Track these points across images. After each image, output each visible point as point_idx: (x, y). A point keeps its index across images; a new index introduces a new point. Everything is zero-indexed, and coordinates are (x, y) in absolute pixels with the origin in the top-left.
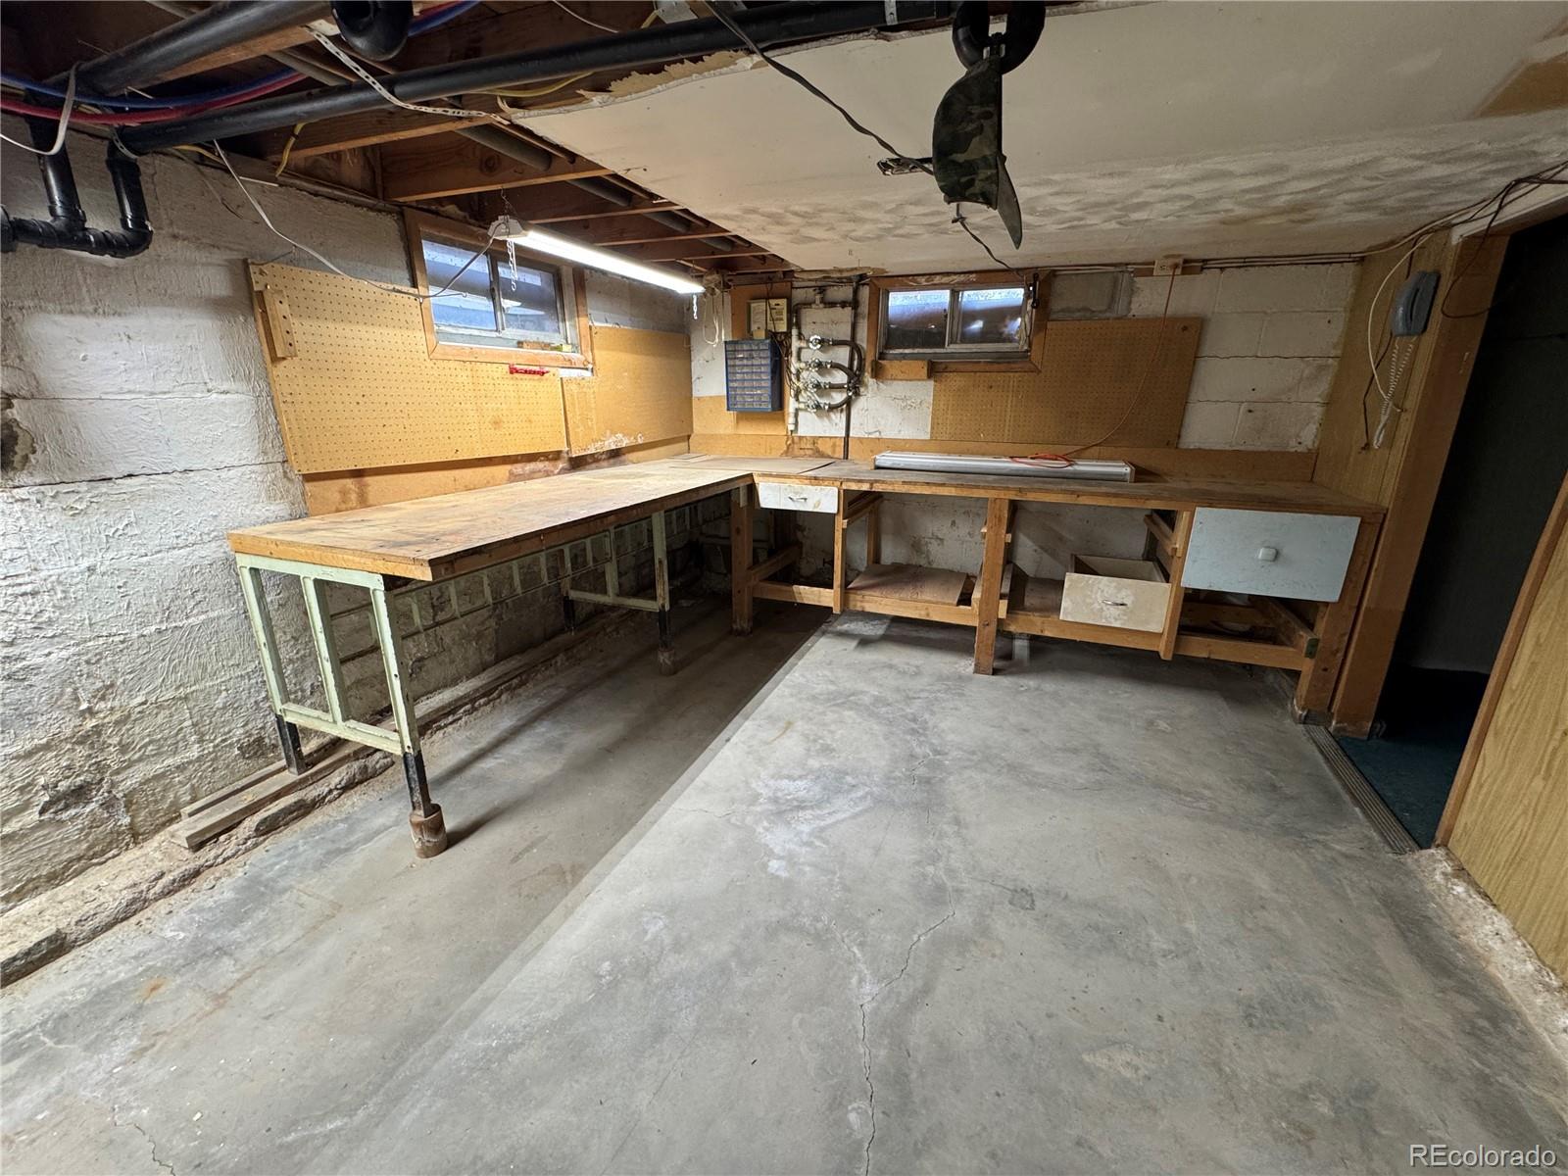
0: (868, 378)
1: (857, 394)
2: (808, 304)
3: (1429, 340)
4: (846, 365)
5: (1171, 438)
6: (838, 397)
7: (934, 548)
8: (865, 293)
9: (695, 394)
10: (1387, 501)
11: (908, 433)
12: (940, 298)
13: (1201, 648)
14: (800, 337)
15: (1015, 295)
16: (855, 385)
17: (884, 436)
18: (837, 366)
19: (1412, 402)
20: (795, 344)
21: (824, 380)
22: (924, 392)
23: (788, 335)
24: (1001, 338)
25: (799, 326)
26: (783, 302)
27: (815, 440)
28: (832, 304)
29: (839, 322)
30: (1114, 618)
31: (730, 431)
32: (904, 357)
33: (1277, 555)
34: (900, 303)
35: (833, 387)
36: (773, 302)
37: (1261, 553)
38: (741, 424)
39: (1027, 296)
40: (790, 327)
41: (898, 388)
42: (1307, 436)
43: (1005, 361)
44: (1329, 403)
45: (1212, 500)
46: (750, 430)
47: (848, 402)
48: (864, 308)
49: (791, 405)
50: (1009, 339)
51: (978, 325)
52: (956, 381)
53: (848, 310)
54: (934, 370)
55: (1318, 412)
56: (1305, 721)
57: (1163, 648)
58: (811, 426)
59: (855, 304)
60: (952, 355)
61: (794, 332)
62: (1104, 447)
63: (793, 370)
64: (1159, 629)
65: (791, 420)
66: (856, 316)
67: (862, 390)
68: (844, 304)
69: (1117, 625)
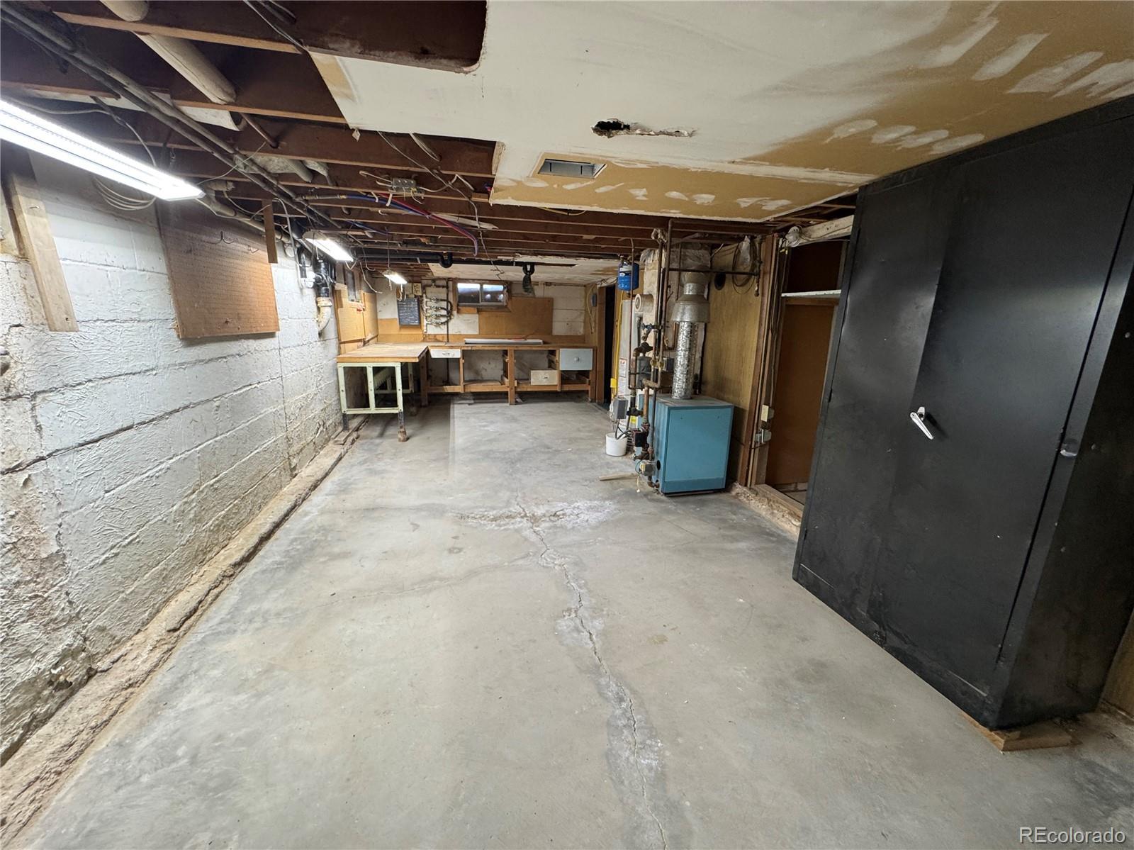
0: (455, 313)
1: (451, 319)
2: (430, 286)
3: (597, 308)
4: (446, 307)
5: (549, 330)
6: (443, 320)
7: (484, 373)
8: (450, 283)
9: (379, 317)
10: (597, 344)
11: (470, 332)
12: (476, 287)
13: (567, 388)
14: (427, 297)
15: (500, 288)
16: (449, 314)
17: (462, 333)
18: (442, 308)
19: (597, 321)
20: (425, 300)
21: (438, 313)
22: (475, 318)
23: (422, 296)
24: (497, 301)
25: (425, 293)
26: (420, 285)
27: (435, 335)
28: (438, 286)
29: (442, 293)
30: (545, 382)
31: (397, 333)
32: (465, 306)
33: (578, 360)
34: (462, 287)
35: (442, 316)
36: (415, 284)
37: (575, 359)
38: (402, 330)
39: (504, 288)
40: (423, 293)
41: (466, 316)
42: (581, 331)
43: (501, 308)
44: (585, 322)
45: (563, 347)
46: (406, 332)
47: (447, 322)
48: (451, 289)
49: (425, 322)
50: (500, 301)
51: (488, 296)
52: (485, 314)
53: (445, 289)
54: (479, 311)
55: (582, 324)
56: (591, 402)
57: (558, 389)
58: (432, 330)
59: (447, 287)
60: (482, 306)
61: (424, 295)
62: (533, 335)
63: (424, 309)
64: (555, 383)
65: (425, 328)
66: (448, 291)
67: (452, 317)
68: (443, 287)
69: (546, 384)
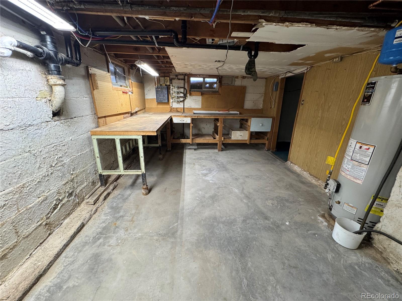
0: (188, 95)
1: (186, 99)
2: (174, 79)
3: (278, 92)
4: (183, 92)
5: (243, 107)
6: (182, 99)
7: (203, 130)
8: (186, 77)
9: (146, 98)
10: (275, 116)
11: (197, 107)
12: (201, 80)
13: (253, 141)
14: (172, 86)
15: (215, 80)
16: (185, 97)
17: (192, 107)
18: (181, 93)
19: (277, 101)
20: (171, 87)
21: (179, 95)
22: (199, 99)
23: (170, 85)
24: (213, 88)
25: (172, 83)
26: (168, 78)
27: (177, 108)
28: (179, 79)
29: (181, 83)
30: (240, 138)
31: (155, 107)
32: (195, 91)
33: (263, 125)
34: (193, 80)
35: (181, 97)
36: (166, 78)
37: (261, 125)
38: (158, 105)
39: (217, 80)
40: (170, 83)
41: (194, 97)
42: (261, 106)
43: (215, 92)
44: (263, 101)
45: (254, 117)
46: (161, 106)
47: (184, 101)
48: (186, 81)
49: (171, 101)
50: (214, 88)
51: (208, 85)
52: (206, 96)
53: (183, 81)
54: (202, 94)
55: (262, 102)
56: (267, 151)
57: (248, 142)
58: (175, 105)
59: (184, 80)
60: (204, 91)
61: (171, 85)
62: (233, 108)
63: (171, 93)
64: (247, 139)
65: (171, 104)
66: (185, 82)
67: (187, 98)
68: (182, 79)
69: (241, 139)
